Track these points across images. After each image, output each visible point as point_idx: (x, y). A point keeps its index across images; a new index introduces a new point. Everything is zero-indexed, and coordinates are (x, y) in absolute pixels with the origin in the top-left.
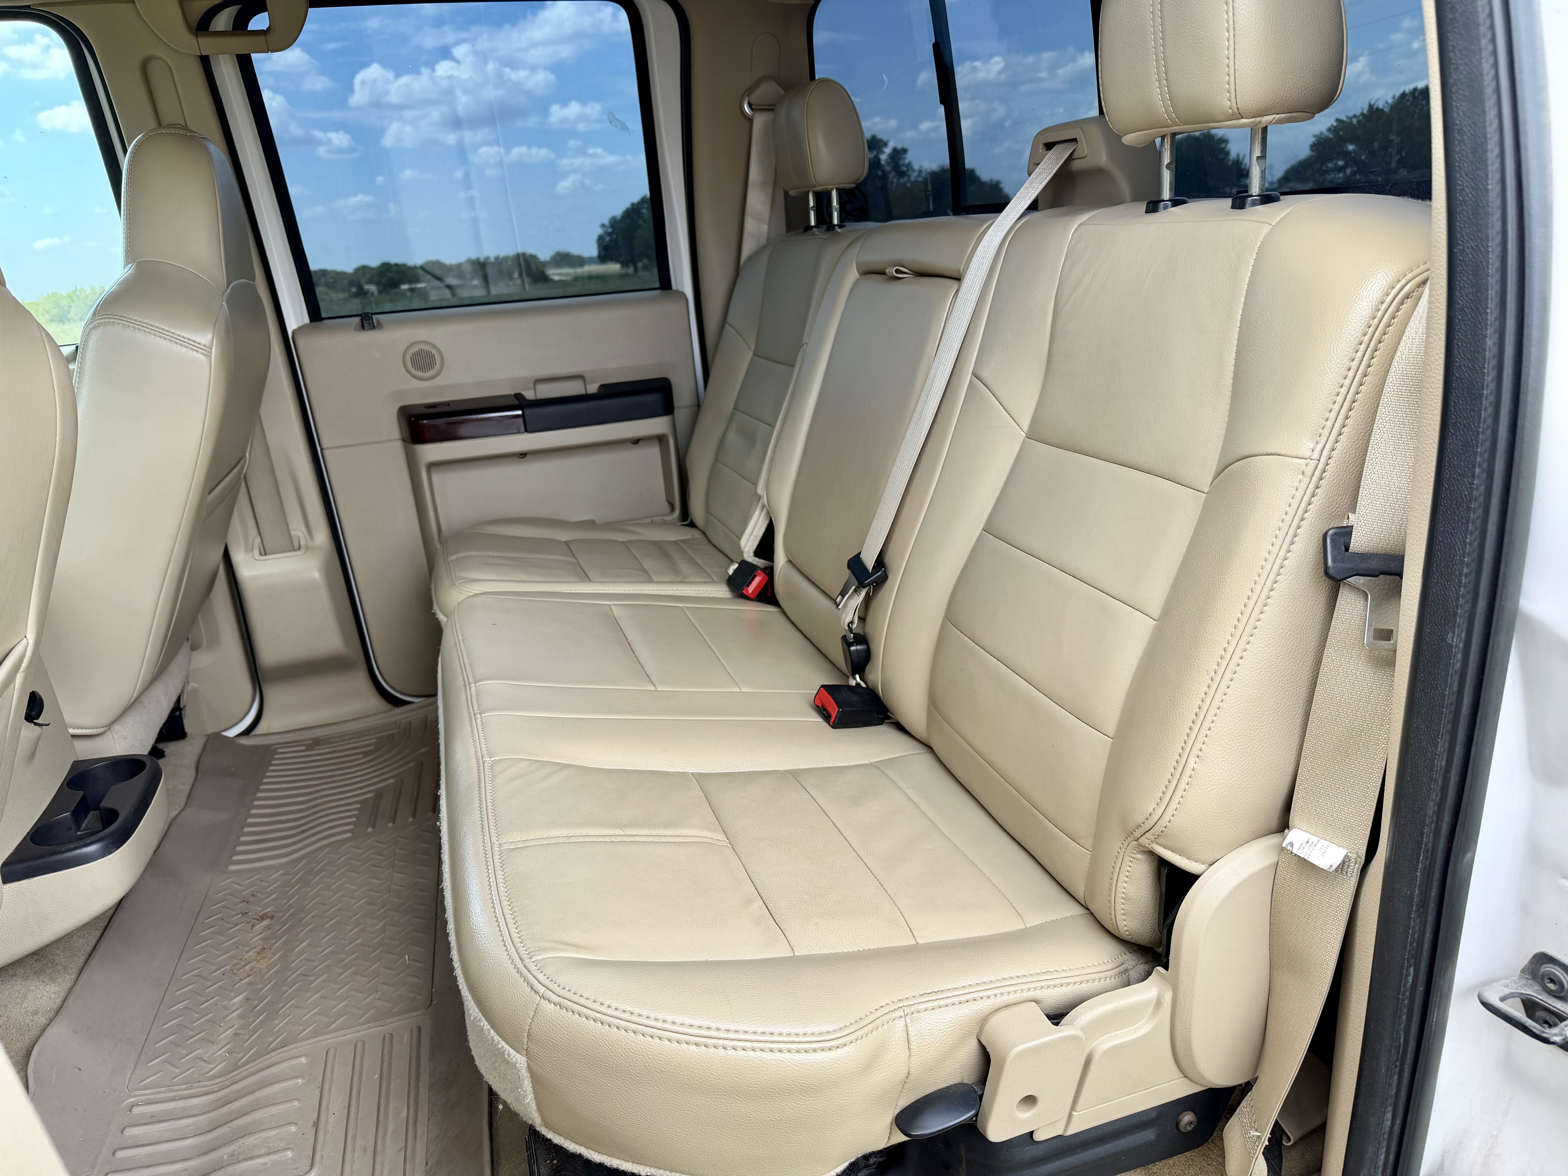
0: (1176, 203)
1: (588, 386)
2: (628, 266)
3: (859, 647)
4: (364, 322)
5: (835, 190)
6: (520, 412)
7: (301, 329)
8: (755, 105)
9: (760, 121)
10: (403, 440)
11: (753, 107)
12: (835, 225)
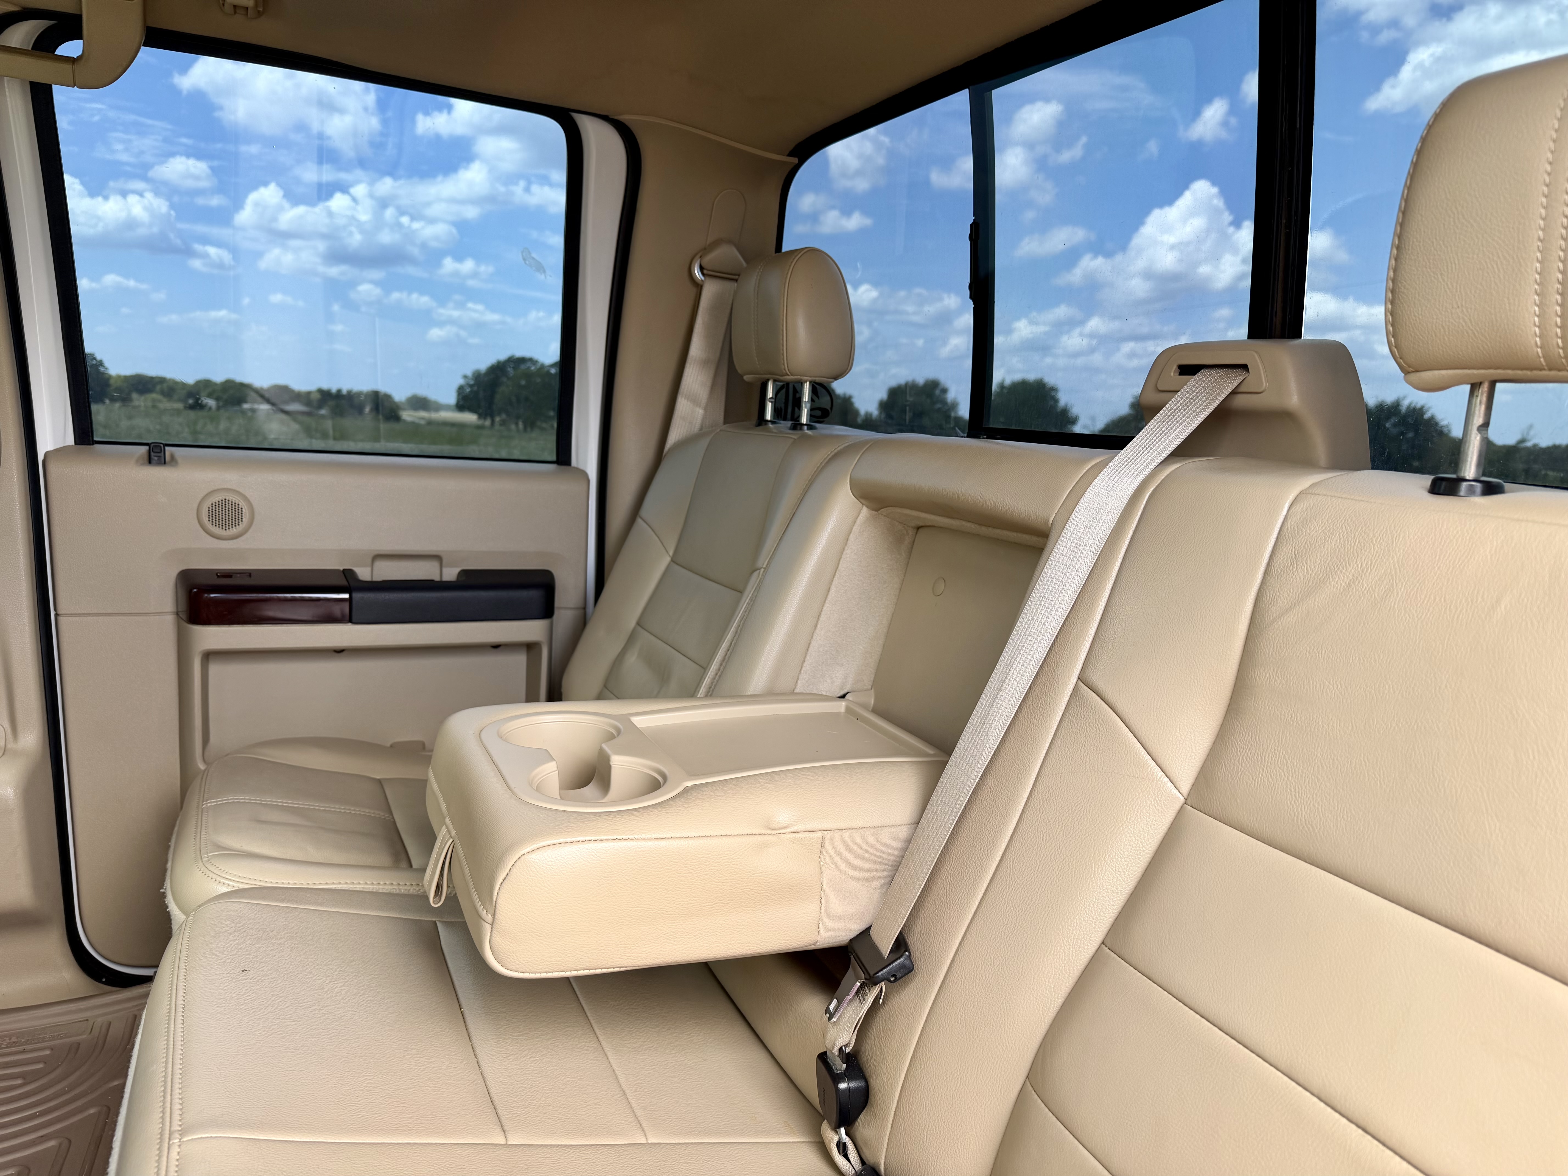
0: (1490, 490)
1: (445, 570)
2: (485, 418)
3: (853, 1084)
4: (152, 454)
5: (808, 383)
6: (346, 596)
7: (59, 453)
8: (707, 270)
9: (710, 290)
10: (177, 614)
11: (705, 272)
12: (803, 425)
